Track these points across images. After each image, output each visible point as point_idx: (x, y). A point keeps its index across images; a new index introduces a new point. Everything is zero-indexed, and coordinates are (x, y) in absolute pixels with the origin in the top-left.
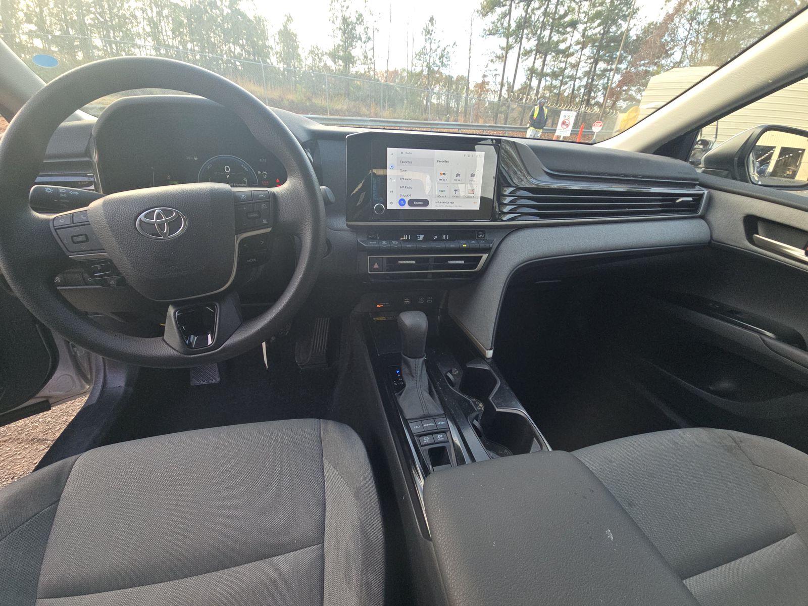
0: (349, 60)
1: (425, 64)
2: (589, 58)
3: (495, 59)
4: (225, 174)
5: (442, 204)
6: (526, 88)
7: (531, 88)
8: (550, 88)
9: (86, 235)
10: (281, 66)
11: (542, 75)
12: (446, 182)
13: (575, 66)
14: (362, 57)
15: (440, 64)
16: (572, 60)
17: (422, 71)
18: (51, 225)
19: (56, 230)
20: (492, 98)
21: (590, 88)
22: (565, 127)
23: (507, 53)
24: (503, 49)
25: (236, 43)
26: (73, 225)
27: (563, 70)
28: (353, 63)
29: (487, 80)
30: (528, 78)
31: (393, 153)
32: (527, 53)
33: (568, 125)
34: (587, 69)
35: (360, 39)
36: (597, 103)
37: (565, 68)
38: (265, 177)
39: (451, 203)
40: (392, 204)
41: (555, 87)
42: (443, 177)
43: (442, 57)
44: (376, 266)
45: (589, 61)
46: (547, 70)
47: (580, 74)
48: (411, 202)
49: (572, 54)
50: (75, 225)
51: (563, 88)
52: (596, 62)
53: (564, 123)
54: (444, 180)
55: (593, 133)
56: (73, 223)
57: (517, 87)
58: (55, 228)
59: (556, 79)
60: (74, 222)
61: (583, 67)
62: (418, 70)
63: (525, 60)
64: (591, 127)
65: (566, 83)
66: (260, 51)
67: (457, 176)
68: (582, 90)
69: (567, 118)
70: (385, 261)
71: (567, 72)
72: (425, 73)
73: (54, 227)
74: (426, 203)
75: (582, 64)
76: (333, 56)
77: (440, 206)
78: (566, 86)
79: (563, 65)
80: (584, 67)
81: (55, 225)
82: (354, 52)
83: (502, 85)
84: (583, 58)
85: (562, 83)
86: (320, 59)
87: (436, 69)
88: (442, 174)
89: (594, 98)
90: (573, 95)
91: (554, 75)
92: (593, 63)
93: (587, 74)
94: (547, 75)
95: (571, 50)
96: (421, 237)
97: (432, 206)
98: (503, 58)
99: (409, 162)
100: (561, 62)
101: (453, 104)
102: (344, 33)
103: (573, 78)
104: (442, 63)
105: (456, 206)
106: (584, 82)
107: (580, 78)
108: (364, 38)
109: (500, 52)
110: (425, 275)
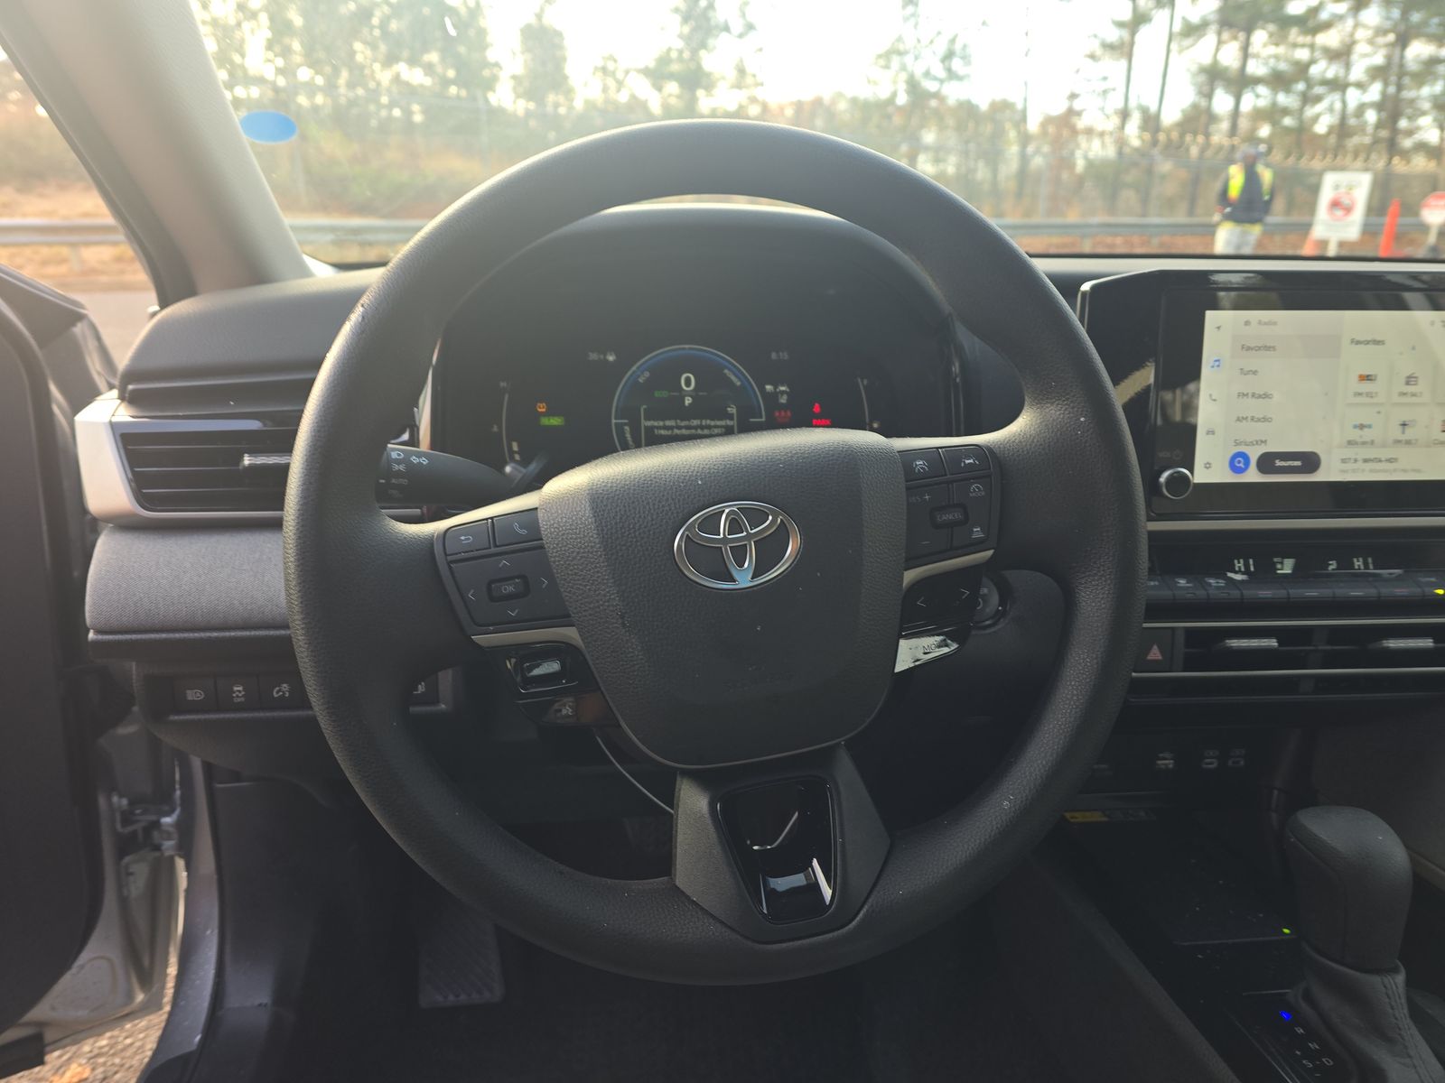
0: (694, 80)
1: (903, 76)
2: (1381, 31)
3: (1099, 52)
4: (682, 394)
5: (1360, 465)
6: (1198, 119)
7: (1212, 118)
8: (1272, 114)
9: (523, 577)
10: (520, 107)
11: (1240, 82)
12: (1375, 400)
13: (1342, 55)
14: (732, 75)
15: (942, 74)
16: (1331, 39)
17: (894, 95)
18: (438, 550)
19: (449, 563)
20: (1098, 150)
21: (1392, 109)
22: (1339, 213)
23: (1133, 34)
24: (1120, 25)
25: (413, 62)
26: (493, 550)
27: (1302, 69)
28: (709, 87)
29: (1077, 105)
30: (1200, 93)
31: (1221, 327)
32: (1193, 31)
33: (1348, 210)
34: (1379, 59)
35: (727, 29)
36: (1422, 147)
37: (1312, 62)
38: (783, 400)
39: (1389, 460)
40: (1209, 467)
41: (1285, 111)
42: (1366, 387)
43: (949, 55)
44: (1155, 654)
45: (1381, 40)
46: (1255, 68)
47: (1357, 73)
48: (1266, 463)
49: (1327, 26)
50: (498, 550)
51: (1310, 111)
52: (1403, 41)
53: (1335, 204)
54: (1369, 395)
55: (1425, 228)
56: (496, 546)
57: (1170, 116)
58: (449, 558)
59: (1288, 90)
60: (498, 544)
61: (1365, 55)
62: (884, 95)
63: (1188, 48)
64: (1416, 214)
65: (1318, 99)
66: (476, 76)
67: (1408, 383)
68: (1371, 116)
69: (1343, 190)
70: (1180, 639)
71: (1314, 71)
72: (902, 99)
73: (446, 555)
74: (1310, 461)
75: (1361, 48)
76: (657, 75)
77: (1354, 471)
78: (1319, 108)
79: (1302, 54)
80: (1367, 57)
81: (448, 553)
82: (708, 61)
83: (1125, 115)
84: (1361, 34)
85: (1307, 99)
86: (620, 84)
87: (931, 86)
88: (1366, 378)
89: (1410, 133)
90: (1343, 129)
91: (1279, 81)
92: (1392, 45)
93: (1377, 73)
94: (1257, 81)
95: (1324, 16)
96: (1287, 567)
97: (1329, 472)
98: (1123, 50)
99: (1267, 348)
100: (1295, 45)
101: (982, 173)
102: (686, 19)
103: (1338, 85)
104: (949, 70)
105: (1405, 471)
106: (1374, 92)
107: (1360, 86)
108: (737, 26)
109: (1114, 35)
110: (1291, 684)
